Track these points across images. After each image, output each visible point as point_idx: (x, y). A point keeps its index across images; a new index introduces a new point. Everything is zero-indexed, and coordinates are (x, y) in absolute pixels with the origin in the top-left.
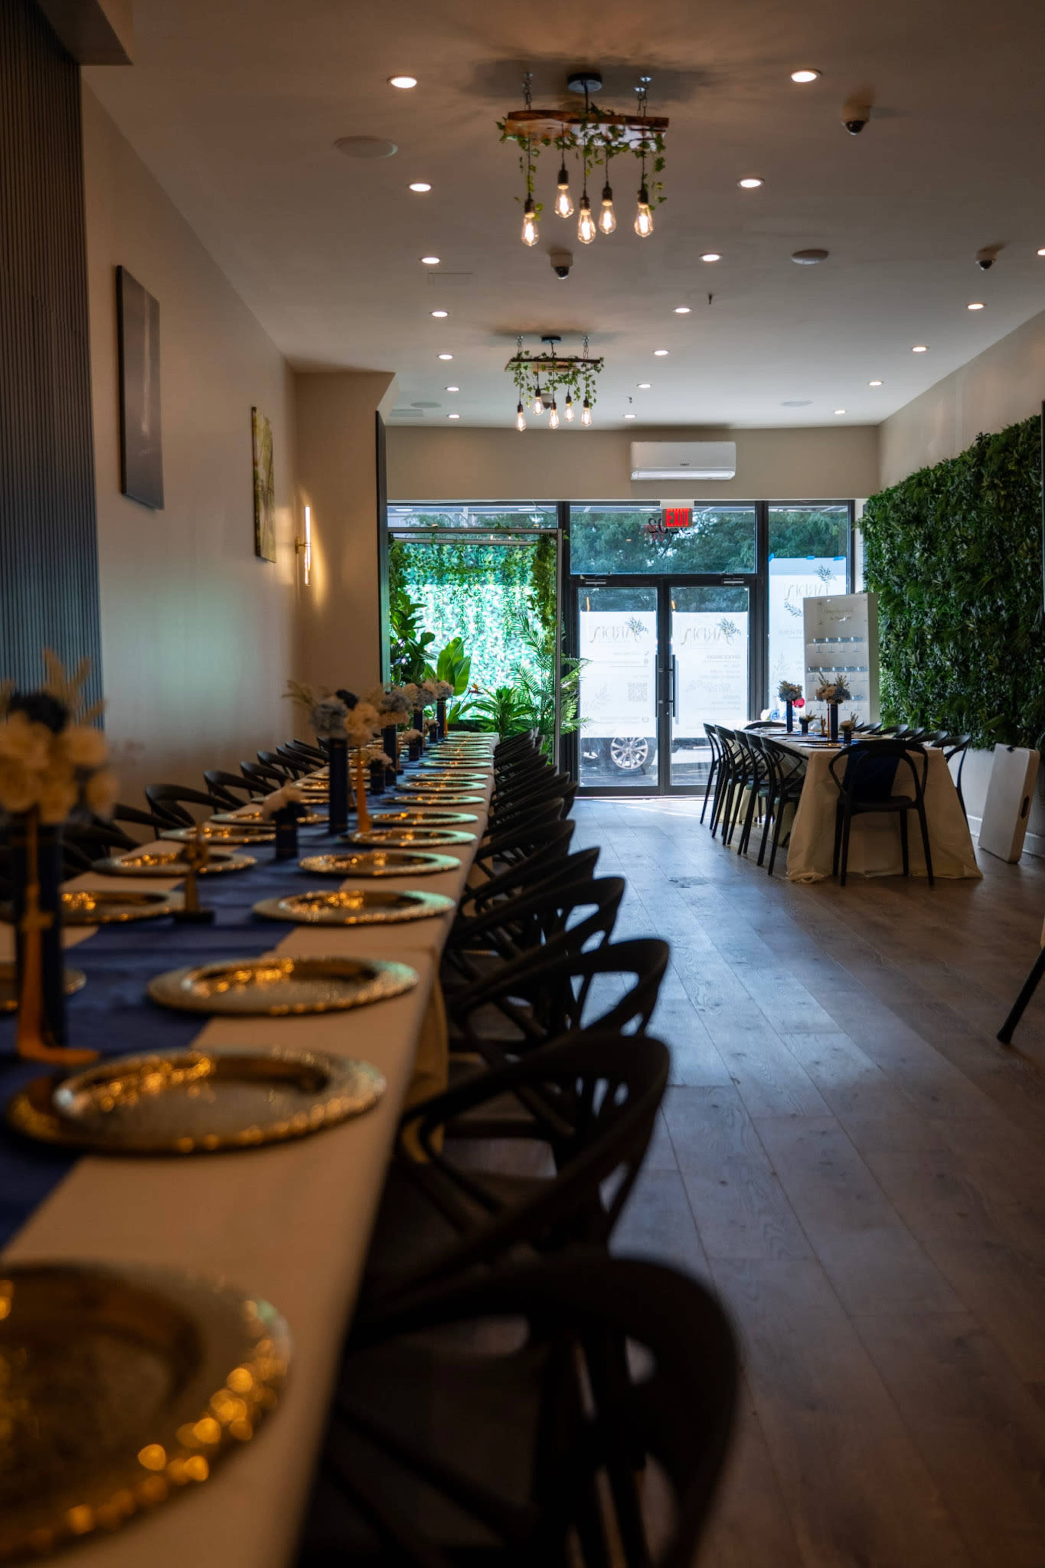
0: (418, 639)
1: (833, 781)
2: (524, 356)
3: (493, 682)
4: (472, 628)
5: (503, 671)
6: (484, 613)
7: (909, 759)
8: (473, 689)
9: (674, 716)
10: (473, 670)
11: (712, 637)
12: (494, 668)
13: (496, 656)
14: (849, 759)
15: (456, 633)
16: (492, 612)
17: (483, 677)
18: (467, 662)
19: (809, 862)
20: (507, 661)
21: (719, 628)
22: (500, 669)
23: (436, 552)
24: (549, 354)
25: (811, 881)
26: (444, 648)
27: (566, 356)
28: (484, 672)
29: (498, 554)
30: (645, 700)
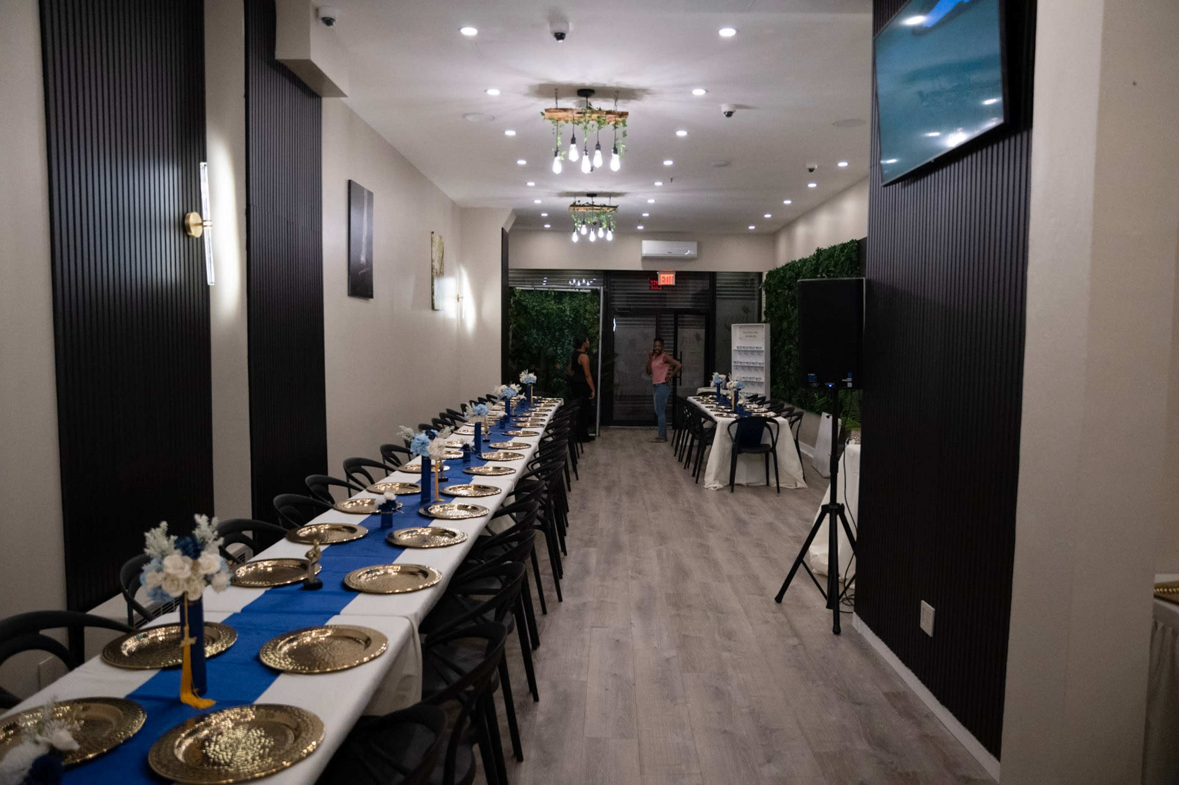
1: (729, 436)
2: (577, 203)
7: (769, 427)
14: (738, 425)
19: (716, 479)
24: (590, 203)
25: (716, 489)
27: (599, 204)
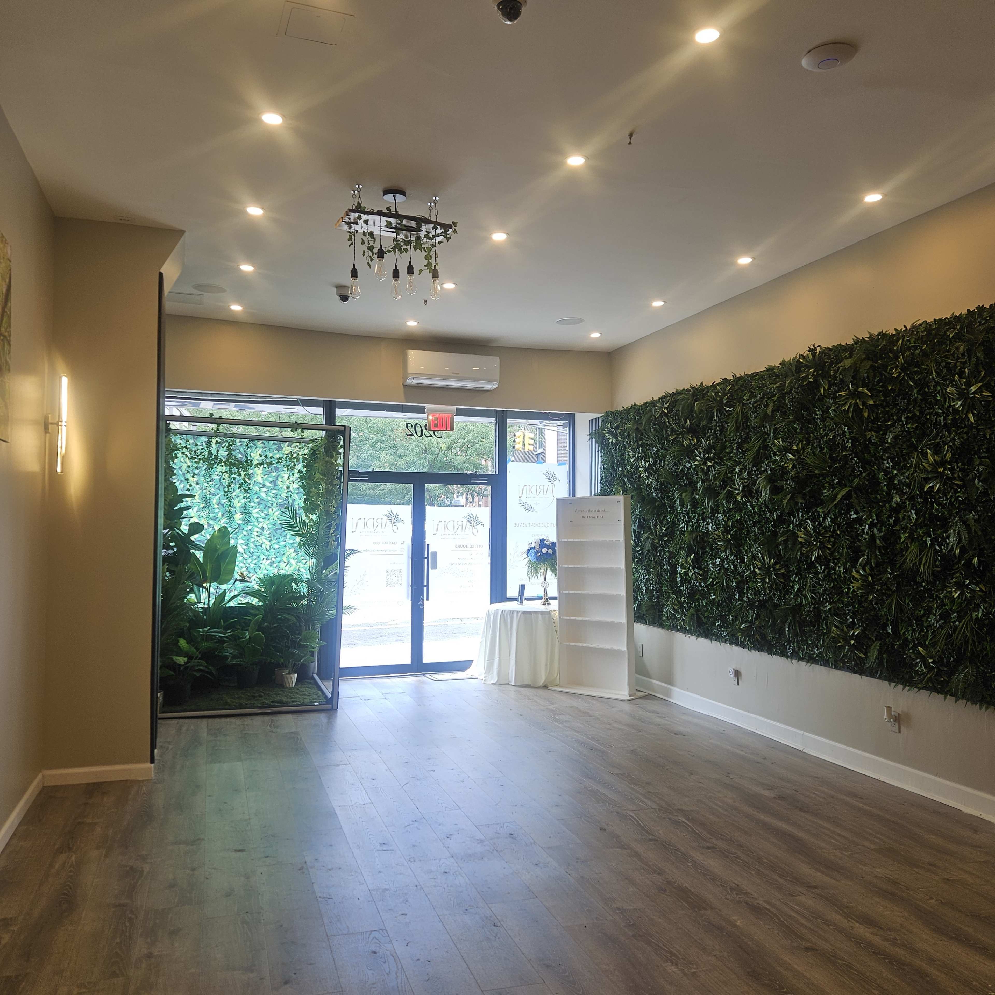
0: (185, 528)
3: (257, 570)
4: (238, 517)
5: (267, 559)
6: (252, 504)
8: (239, 578)
9: (427, 599)
10: (239, 558)
11: (460, 527)
12: (259, 557)
13: (261, 546)
15: (223, 522)
16: (259, 504)
17: (248, 565)
18: (234, 551)
20: (272, 550)
21: (465, 520)
22: (265, 557)
23: (204, 444)
26: (209, 537)
28: (249, 561)
29: (267, 449)
30: (401, 585)
